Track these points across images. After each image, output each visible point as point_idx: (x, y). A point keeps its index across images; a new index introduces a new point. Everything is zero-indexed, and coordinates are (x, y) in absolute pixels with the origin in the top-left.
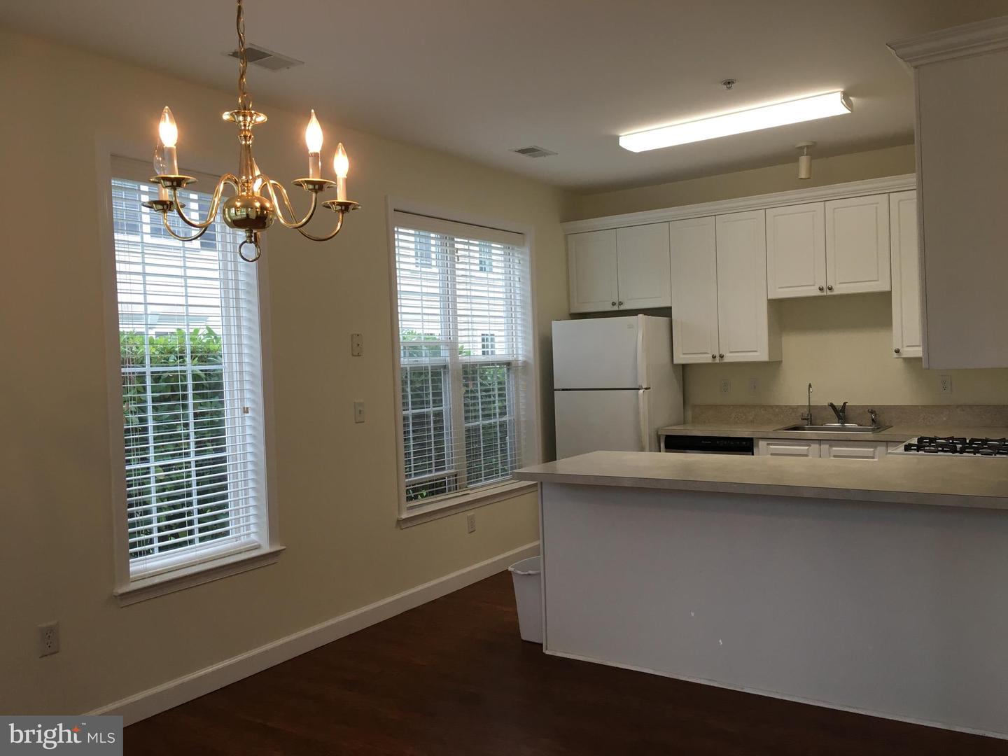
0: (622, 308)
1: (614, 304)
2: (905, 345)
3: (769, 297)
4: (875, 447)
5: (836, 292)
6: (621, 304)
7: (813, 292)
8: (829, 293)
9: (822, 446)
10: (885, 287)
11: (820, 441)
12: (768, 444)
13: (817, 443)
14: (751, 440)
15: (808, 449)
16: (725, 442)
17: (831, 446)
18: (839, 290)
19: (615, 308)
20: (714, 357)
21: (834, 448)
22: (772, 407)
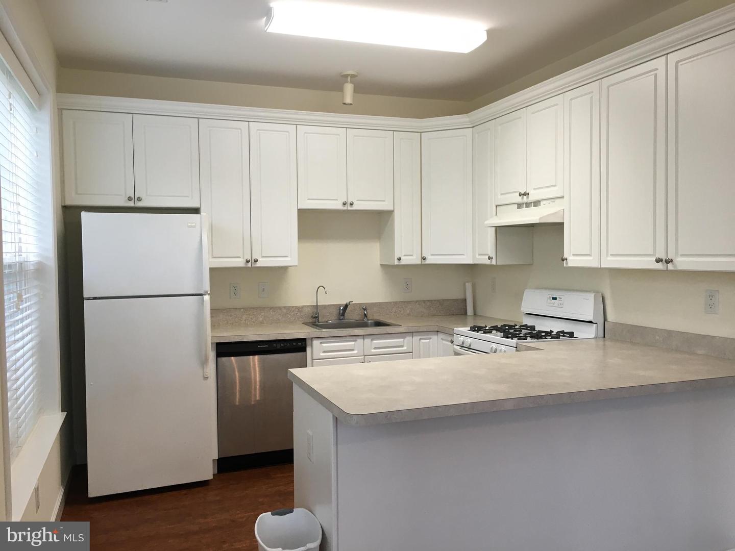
0: (139, 204)
1: (130, 199)
2: (404, 253)
3: (299, 207)
4: (404, 338)
5: (355, 207)
6: (139, 199)
7: (337, 205)
8: (349, 208)
9: (366, 340)
10: (389, 207)
11: (364, 336)
12: (321, 343)
13: (361, 338)
14: (304, 340)
15: (354, 344)
16: (282, 345)
17: (372, 340)
18: (358, 206)
19: (131, 204)
20: (248, 261)
21: (375, 342)
22: (280, 308)
